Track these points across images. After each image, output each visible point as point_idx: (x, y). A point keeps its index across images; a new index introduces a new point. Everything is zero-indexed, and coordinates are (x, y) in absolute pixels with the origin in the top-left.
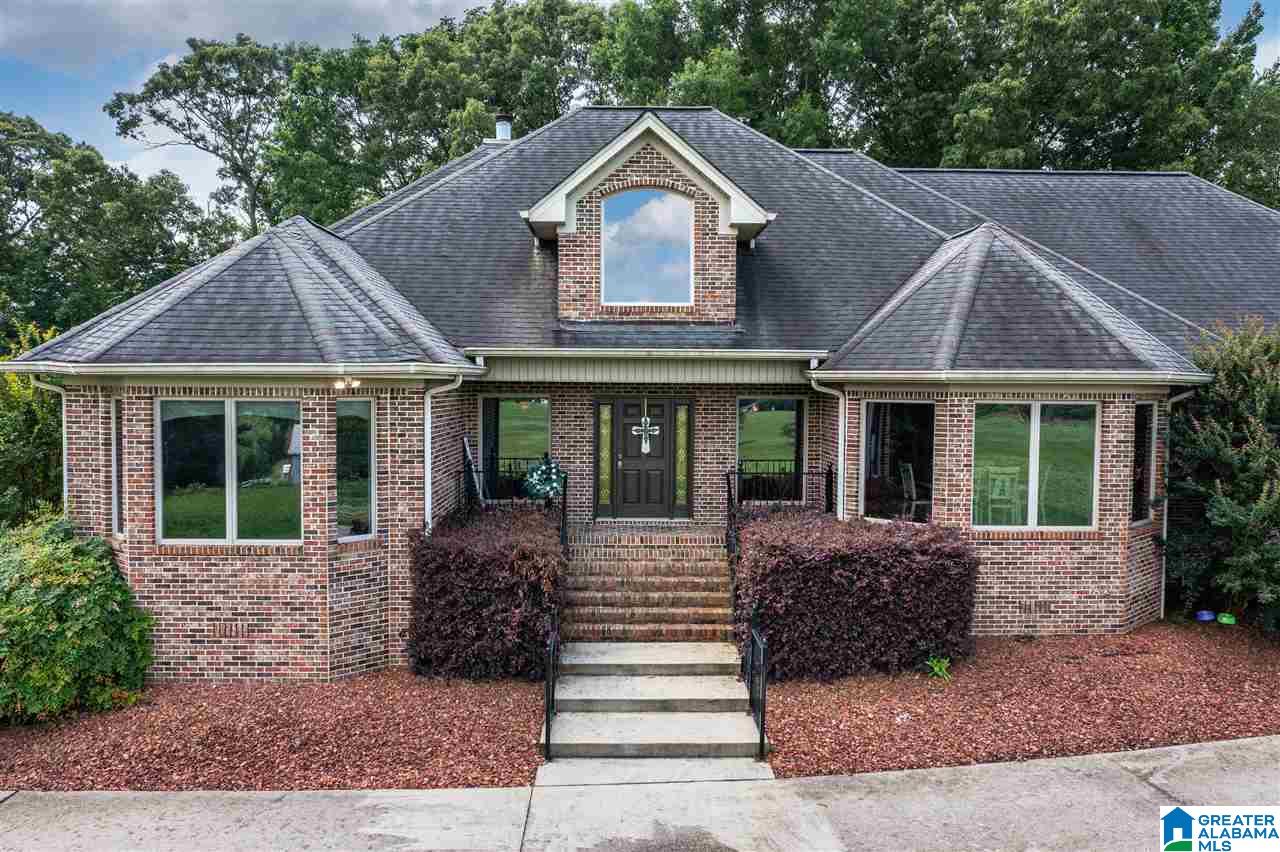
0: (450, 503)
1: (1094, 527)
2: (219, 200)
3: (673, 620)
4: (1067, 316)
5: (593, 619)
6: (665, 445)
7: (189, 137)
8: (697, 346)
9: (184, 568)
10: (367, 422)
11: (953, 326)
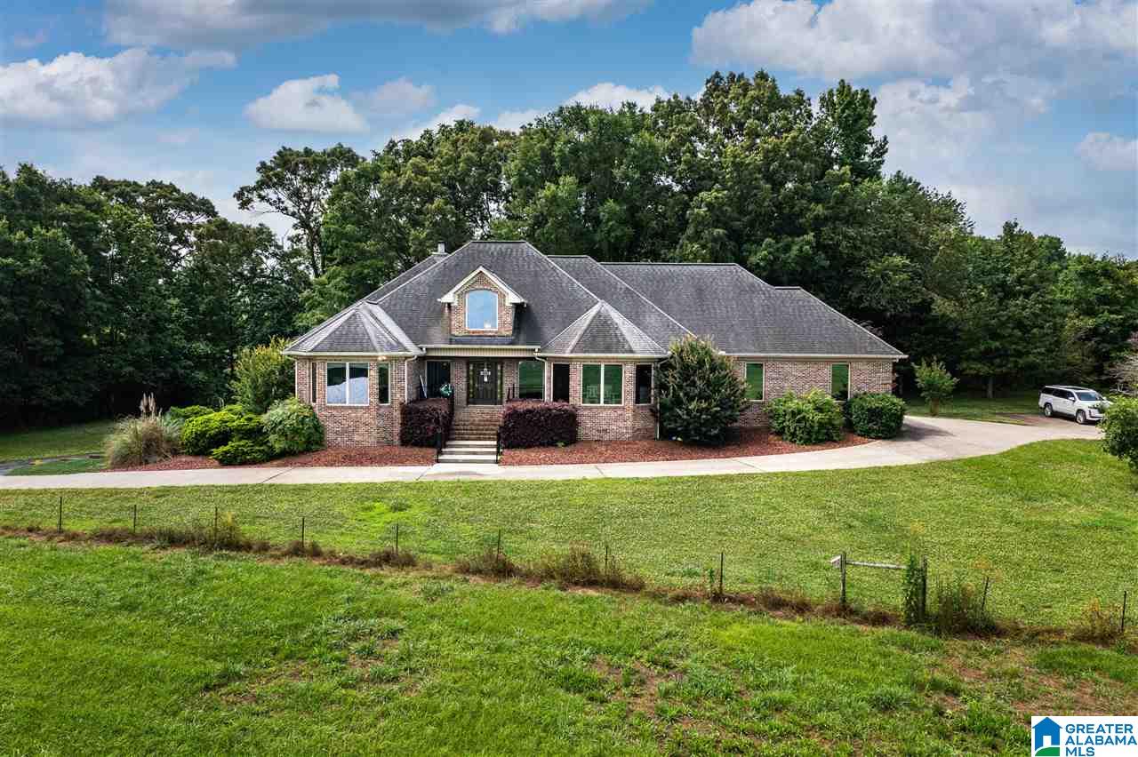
0: (414, 397)
1: (623, 405)
2: (292, 241)
3: (485, 434)
4: (616, 335)
5: (459, 434)
6: (493, 379)
7: (277, 208)
8: (497, 344)
9: (335, 413)
10: (387, 370)
11: (577, 338)
